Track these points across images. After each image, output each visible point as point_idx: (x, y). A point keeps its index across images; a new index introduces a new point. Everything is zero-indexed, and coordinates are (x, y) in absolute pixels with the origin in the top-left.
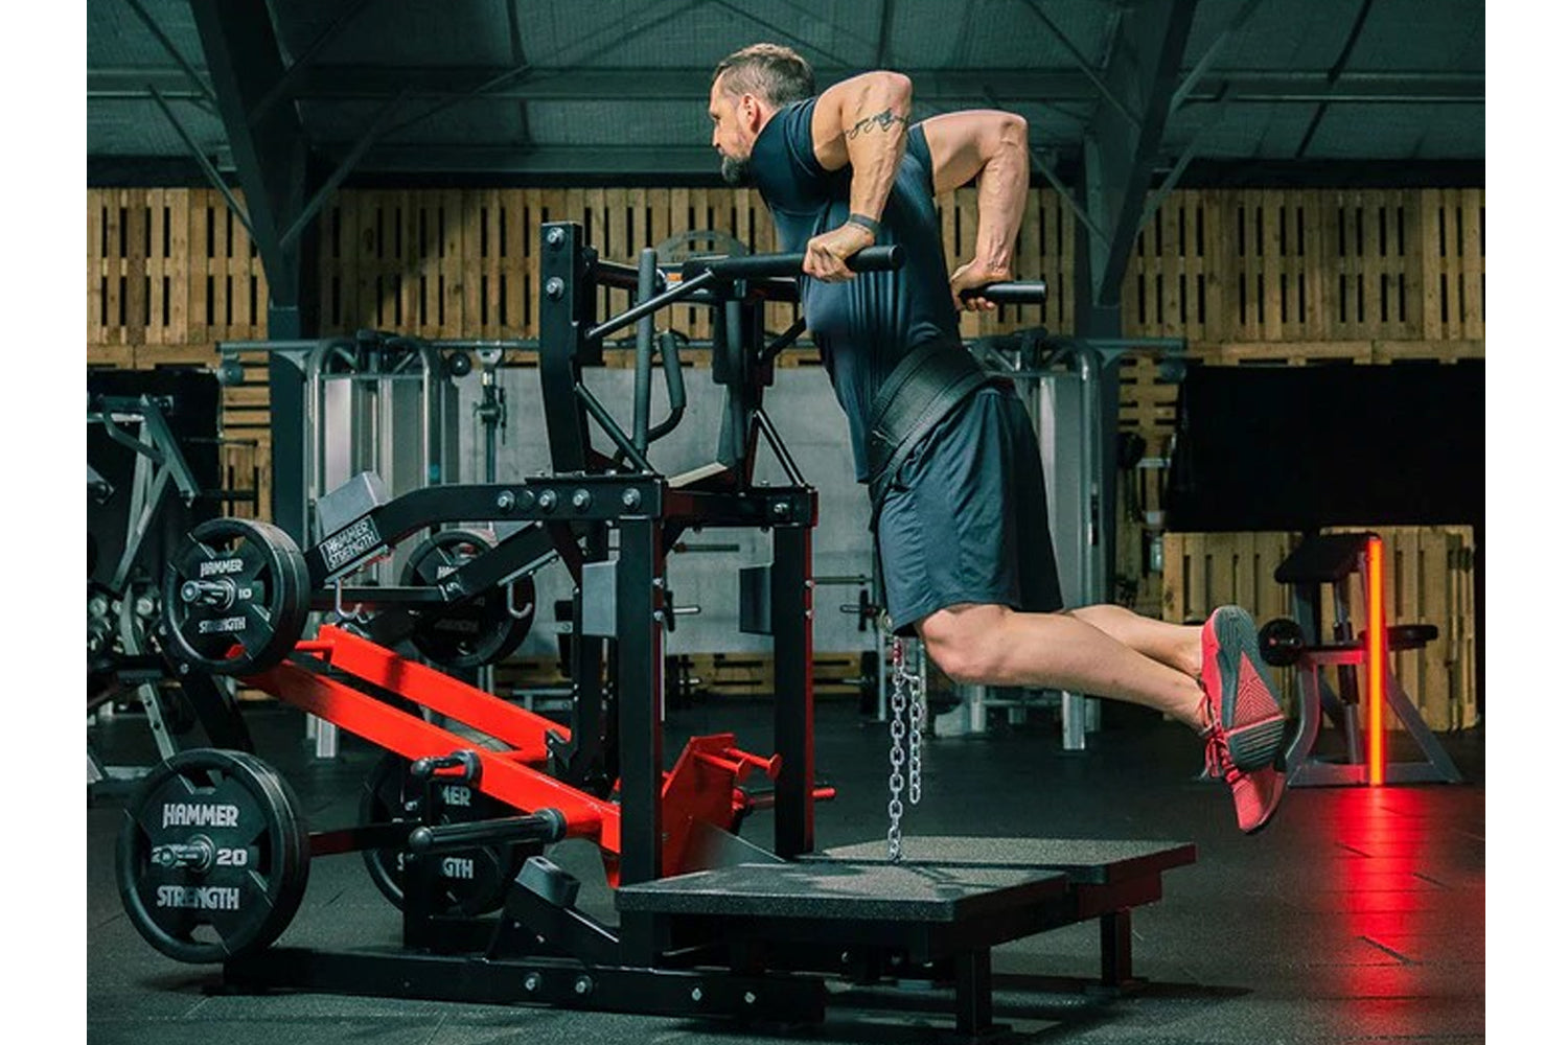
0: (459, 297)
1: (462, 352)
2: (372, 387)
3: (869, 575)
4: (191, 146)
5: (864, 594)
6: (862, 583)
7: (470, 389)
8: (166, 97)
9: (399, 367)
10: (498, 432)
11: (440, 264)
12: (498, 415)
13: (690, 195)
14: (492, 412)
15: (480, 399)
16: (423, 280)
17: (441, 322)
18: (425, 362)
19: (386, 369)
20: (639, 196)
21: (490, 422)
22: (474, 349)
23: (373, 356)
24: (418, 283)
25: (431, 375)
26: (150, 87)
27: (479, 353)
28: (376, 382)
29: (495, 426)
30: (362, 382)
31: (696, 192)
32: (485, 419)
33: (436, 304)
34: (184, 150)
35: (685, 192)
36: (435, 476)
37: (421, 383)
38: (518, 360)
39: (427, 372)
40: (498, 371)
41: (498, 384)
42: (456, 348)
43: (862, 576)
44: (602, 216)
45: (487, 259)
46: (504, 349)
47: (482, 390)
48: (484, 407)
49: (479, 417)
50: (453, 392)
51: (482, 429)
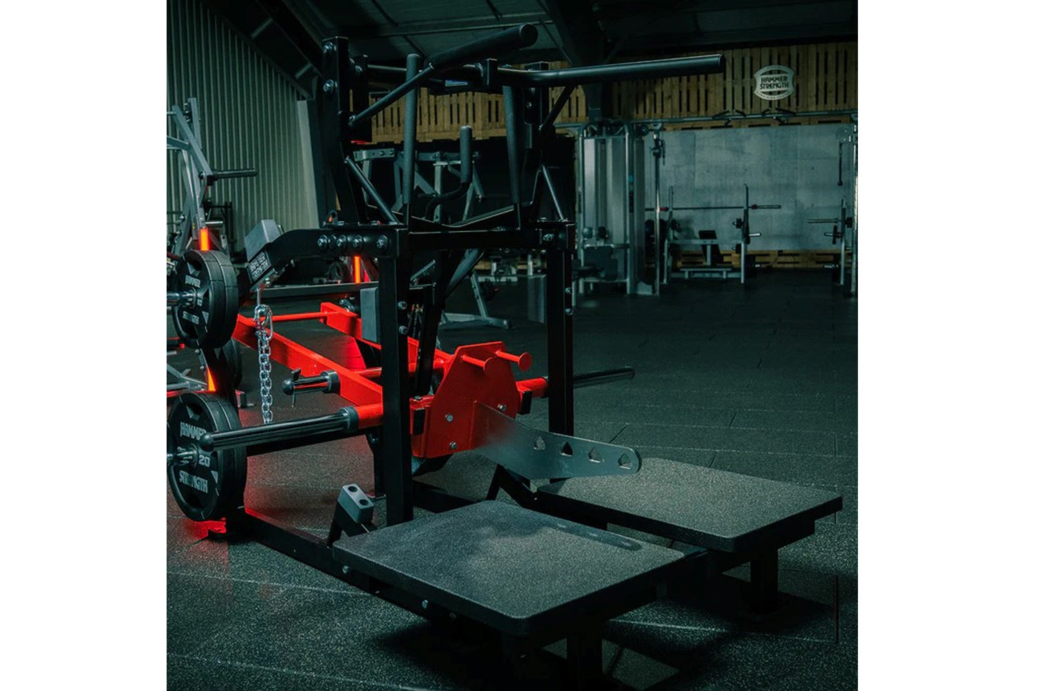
0: (670, 100)
1: (644, 125)
2: (604, 142)
3: (840, 219)
4: (557, 45)
5: (836, 228)
6: (836, 222)
7: (649, 140)
8: (547, 23)
9: (618, 132)
10: (661, 160)
11: (662, 87)
12: (660, 152)
13: (770, 51)
14: (657, 151)
15: (653, 146)
16: (655, 94)
17: (662, 111)
18: (626, 130)
19: (610, 133)
20: (747, 51)
21: (657, 156)
22: (649, 123)
23: (604, 128)
24: (653, 96)
25: (629, 136)
26: (540, 20)
27: (652, 125)
28: (605, 140)
29: (660, 157)
30: (599, 140)
31: (772, 48)
32: (655, 154)
33: (660, 104)
34: (553, 46)
35: (768, 49)
36: (631, 181)
37: (625, 139)
38: (695, 126)
39: (627, 134)
40: (660, 133)
41: (660, 138)
42: (643, 123)
43: (836, 219)
44: (731, 62)
45: (682, 84)
46: (663, 123)
47: (653, 141)
48: (655, 149)
49: (652, 153)
50: (642, 142)
51: (653, 158)
